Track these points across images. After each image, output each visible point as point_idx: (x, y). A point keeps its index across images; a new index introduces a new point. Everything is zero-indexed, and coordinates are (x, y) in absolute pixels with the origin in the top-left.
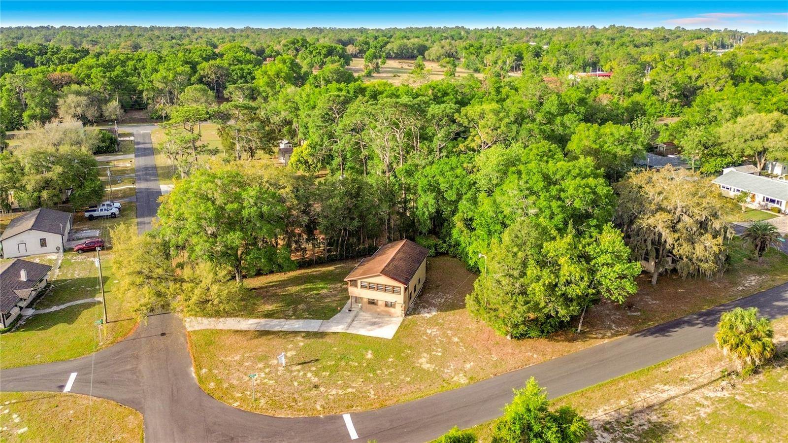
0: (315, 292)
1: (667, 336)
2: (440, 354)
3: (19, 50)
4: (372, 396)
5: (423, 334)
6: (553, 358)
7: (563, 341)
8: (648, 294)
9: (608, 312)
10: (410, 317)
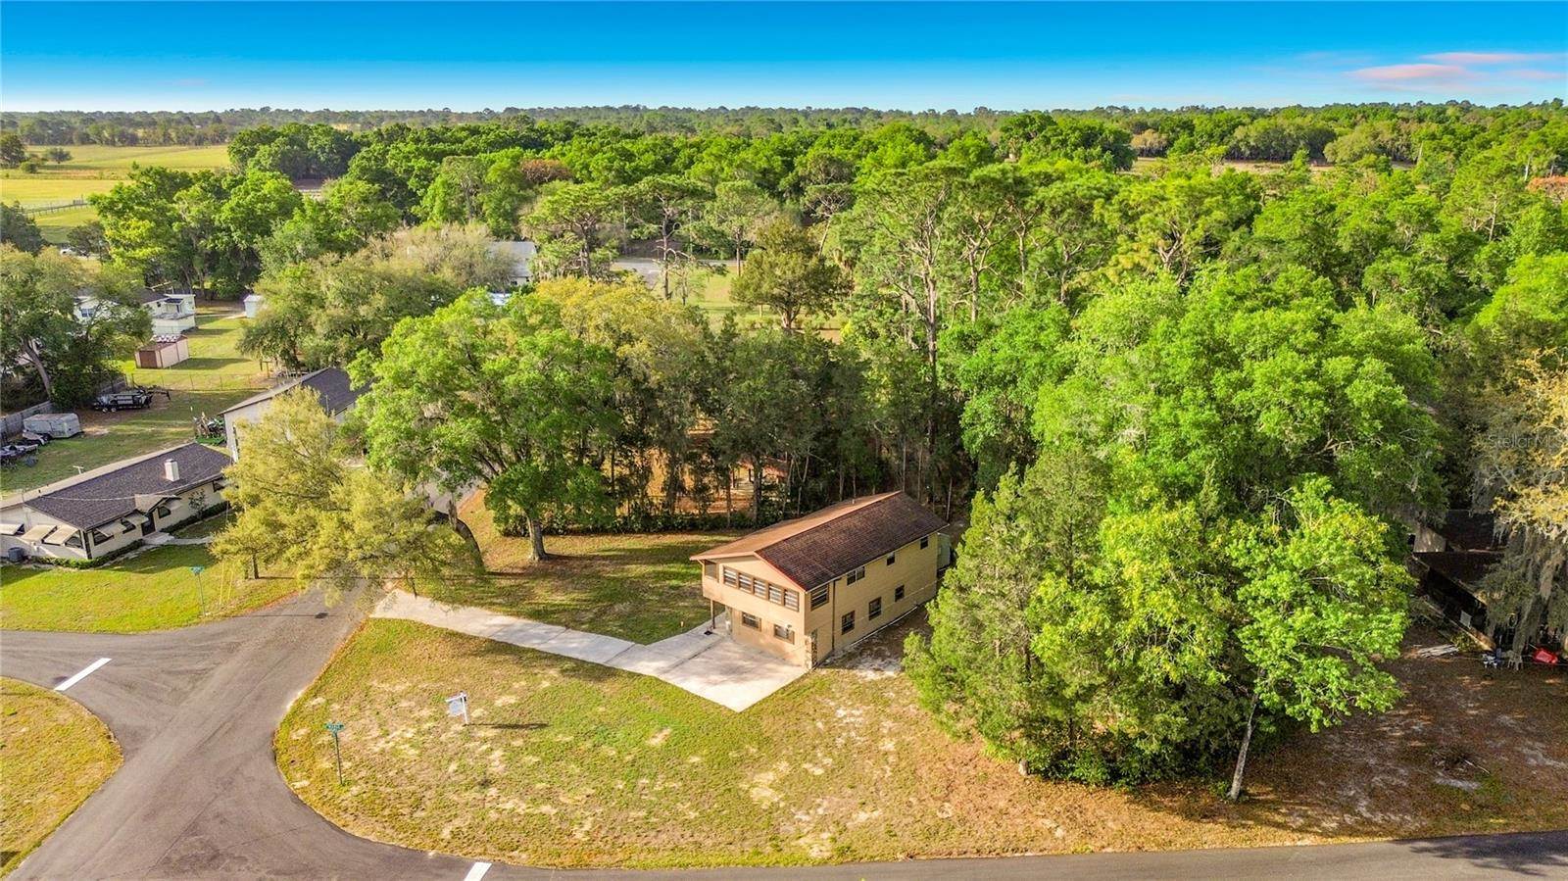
0: (674, 582)
1: (1525, 872)
2: (819, 772)
3: (533, 130)
4: (579, 835)
5: (824, 715)
6: (1109, 850)
7: (1172, 810)
8: (1540, 737)
9: (1372, 762)
10: (824, 672)
